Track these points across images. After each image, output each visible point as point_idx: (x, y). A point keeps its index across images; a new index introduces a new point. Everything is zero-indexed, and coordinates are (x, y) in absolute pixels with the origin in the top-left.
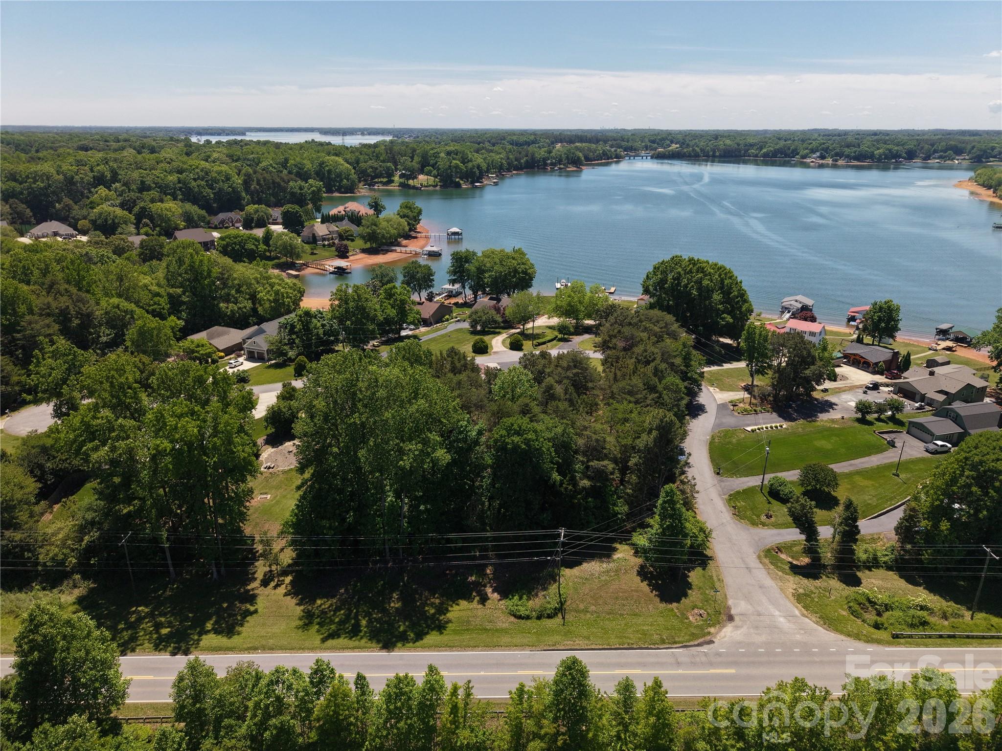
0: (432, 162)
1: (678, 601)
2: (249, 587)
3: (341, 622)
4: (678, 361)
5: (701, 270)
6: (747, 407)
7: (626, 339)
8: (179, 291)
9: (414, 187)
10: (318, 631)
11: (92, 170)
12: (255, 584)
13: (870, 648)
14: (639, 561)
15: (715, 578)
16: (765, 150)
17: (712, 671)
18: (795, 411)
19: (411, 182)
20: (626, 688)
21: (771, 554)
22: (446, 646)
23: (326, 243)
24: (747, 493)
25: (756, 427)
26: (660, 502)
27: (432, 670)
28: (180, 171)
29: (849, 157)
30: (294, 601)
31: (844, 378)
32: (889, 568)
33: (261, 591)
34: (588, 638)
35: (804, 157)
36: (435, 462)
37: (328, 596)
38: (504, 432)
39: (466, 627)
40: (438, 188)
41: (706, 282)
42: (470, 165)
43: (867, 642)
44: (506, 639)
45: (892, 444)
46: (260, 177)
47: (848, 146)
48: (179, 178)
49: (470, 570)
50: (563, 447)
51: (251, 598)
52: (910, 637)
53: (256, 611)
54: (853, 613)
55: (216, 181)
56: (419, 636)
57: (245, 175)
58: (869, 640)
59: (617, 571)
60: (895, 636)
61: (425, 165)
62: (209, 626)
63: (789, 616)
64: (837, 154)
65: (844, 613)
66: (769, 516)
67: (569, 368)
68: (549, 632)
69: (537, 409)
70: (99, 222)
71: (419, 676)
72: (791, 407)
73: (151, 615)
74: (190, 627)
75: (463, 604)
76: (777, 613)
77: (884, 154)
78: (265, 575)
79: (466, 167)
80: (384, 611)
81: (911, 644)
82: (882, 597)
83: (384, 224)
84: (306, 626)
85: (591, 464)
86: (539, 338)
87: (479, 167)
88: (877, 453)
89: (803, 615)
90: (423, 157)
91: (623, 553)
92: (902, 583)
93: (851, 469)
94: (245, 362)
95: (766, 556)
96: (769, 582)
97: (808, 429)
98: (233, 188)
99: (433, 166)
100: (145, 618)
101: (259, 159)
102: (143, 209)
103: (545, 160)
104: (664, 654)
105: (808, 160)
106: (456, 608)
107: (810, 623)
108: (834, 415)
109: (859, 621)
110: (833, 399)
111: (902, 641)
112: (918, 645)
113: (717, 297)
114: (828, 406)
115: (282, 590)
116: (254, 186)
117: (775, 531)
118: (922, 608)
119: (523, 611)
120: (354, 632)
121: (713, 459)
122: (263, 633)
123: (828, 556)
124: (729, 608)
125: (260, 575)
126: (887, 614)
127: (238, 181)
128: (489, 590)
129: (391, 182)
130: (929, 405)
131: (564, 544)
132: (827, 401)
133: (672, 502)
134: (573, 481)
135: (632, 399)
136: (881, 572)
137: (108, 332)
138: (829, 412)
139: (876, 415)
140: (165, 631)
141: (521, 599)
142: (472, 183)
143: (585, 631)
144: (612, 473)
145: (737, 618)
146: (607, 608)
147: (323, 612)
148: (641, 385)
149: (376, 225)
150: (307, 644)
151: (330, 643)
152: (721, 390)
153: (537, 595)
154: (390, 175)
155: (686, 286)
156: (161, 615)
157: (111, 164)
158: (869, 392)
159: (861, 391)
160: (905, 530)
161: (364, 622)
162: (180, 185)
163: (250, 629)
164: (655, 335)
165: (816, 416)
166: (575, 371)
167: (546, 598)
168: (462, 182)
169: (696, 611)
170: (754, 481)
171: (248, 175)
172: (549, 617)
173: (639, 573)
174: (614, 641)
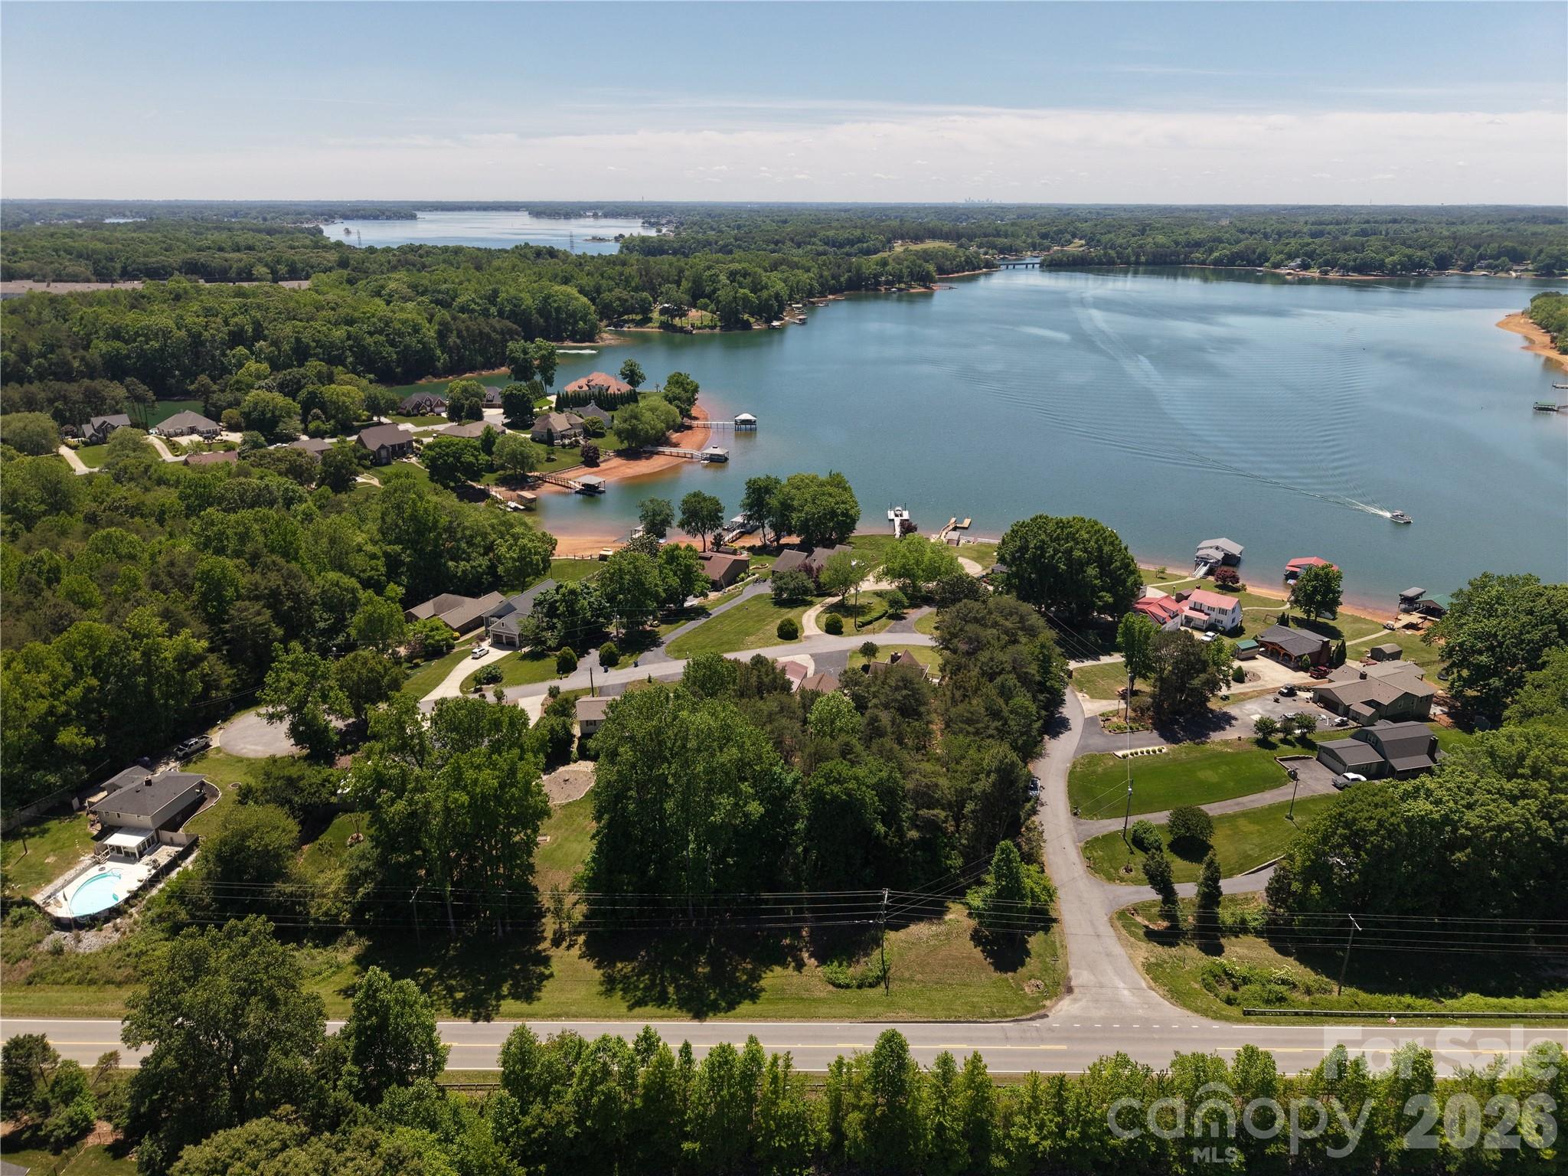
0: (708, 289)
1: (1014, 970)
2: (539, 948)
3: (646, 989)
4: (1033, 669)
5: (1072, 537)
6: (1122, 722)
7: (970, 641)
8: (398, 548)
9: (682, 330)
10: (623, 998)
11: (226, 323)
12: (546, 944)
13: (1216, 1025)
14: (973, 923)
15: (1058, 944)
16: (1216, 254)
17: (1042, 1047)
18: (1183, 729)
19: (677, 321)
20: (945, 1061)
21: (1124, 917)
22: (761, 1016)
23: (567, 441)
24: (1108, 840)
25: (1128, 752)
26: (995, 859)
27: (752, 1040)
28: (350, 322)
29: (1345, 268)
30: (592, 964)
31: (1256, 677)
32: (1258, 933)
33: (555, 953)
34: (912, 1010)
35: (1277, 266)
36: (746, 815)
37: (631, 959)
38: (822, 781)
39: (781, 996)
40: (717, 330)
41: (1077, 553)
42: (765, 294)
43: (1215, 1018)
44: (823, 1010)
45: (1294, 776)
46: (462, 327)
47: (1345, 250)
48: (349, 333)
49: (783, 933)
50: (888, 792)
51: (546, 961)
52: (1263, 1014)
53: (551, 975)
54: (1208, 987)
55: (401, 334)
56: (731, 1006)
57: (440, 324)
58: (1218, 1017)
59: (948, 934)
60: (1247, 1013)
61: (698, 295)
62: (505, 990)
63: (1135, 989)
64: (1327, 263)
65: (1196, 986)
66: (1128, 870)
67: (897, 689)
68: (870, 1002)
69: (859, 748)
70: (255, 415)
71: (740, 1046)
72: (1177, 722)
73: (439, 977)
74: (485, 991)
75: (778, 969)
76: (1122, 985)
77: (1401, 263)
78: (555, 933)
79: (759, 298)
80: (693, 976)
81: (1261, 1022)
82: (1240, 969)
83: (648, 415)
84: (609, 992)
85: (920, 812)
86: (863, 614)
87: (777, 296)
88: (1272, 788)
89: (1151, 988)
90: (694, 282)
91: (956, 914)
92: (1271, 953)
93: (1237, 809)
94: (492, 650)
95: (1119, 918)
96: (1118, 950)
97: (1193, 755)
98: (424, 344)
99: (709, 297)
100: (433, 980)
101: (455, 291)
102: (313, 395)
103: (876, 276)
104: (992, 1028)
105: (1283, 271)
106: (770, 974)
107: (1155, 997)
108: (1230, 734)
109: (1211, 996)
110: (1233, 711)
111: (1253, 1018)
112: (1269, 1023)
113: (1092, 571)
114: (1226, 720)
115: (576, 951)
116: (453, 339)
117: (1133, 888)
118: (1284, 982)
119: (842, 979)
120: (662, 1000)
121: (1071, 795)
122: (563, 999)
123: (1189, 919)
124: (1069, 979)
125: (549, 934)
126: (1242, 989)
127: (430, 332)
128: (805, 955)
129: (647, 320)
130: (1354, 719)
131: (887, 907)
132: (1225, 713)
133: (1008, 861)
134: (900, 832)
135: (971, 729)
136: (1250, 939)
137: (325, 616)
138: (1224, 729)
139: (1281, 735)
140: (459, 995)
141: (840, 965)
142: (769, 321)
143: (909, 1003)
144: (945, 822)
145: (1076, 990)
146: (935, 977)
147: (625, 977)
148: (982, 710)
149: (636, 418)
150: (612, 1012)
151: (637, 1011)
152: (1092, 697)
153: (858, 962)
154: (645, 310)
155: (1053, 557)
156: (451, 977)
157: (253, 313)
158: (1282, 699)
159: (1271, 697)
160: (1277, 891)
161: (671, 989)
162: (350, 342)
163: (549, 993)
164: (1006, 632)
165: (1207, 736)
166: (905, 692)
167: (868, 965)
168: (752, 320)
169: (1033, 981)
170: (1115, 825)
171: (443, 324)
172: (871, 986)
173: (973, 938)
174: (941, 1014)
